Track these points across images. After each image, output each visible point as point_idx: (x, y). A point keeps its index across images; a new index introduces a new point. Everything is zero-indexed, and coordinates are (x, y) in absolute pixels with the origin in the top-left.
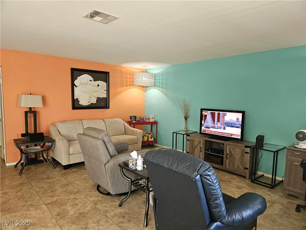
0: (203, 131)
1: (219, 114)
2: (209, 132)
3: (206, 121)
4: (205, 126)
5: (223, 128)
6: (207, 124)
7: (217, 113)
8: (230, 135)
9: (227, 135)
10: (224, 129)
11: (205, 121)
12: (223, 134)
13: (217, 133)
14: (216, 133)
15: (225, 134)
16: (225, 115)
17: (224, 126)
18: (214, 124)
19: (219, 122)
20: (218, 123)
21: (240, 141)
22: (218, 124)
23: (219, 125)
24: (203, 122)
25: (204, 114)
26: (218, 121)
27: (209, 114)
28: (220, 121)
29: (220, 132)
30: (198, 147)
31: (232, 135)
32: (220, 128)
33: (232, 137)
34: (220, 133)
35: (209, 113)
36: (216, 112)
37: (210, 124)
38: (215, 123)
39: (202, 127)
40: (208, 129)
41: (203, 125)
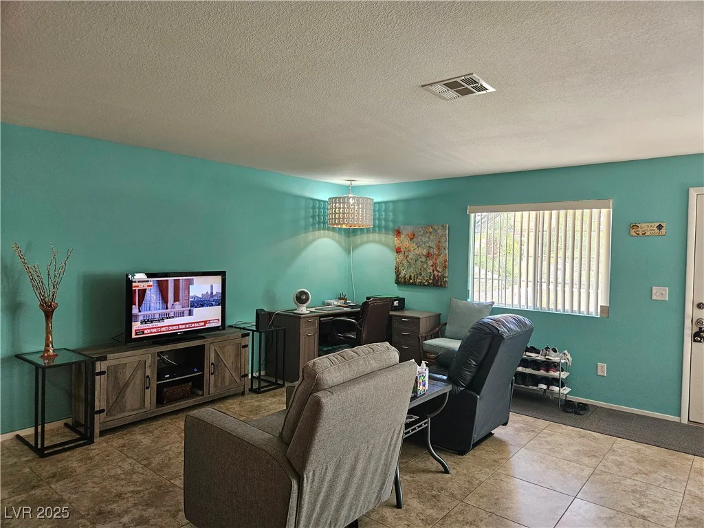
0: (136, 334)
1: (177, 283)
2: (155, 330)
3: (143, 305)
4: (141, 318)
5: (187, 313)
6: (146, 313)
7: (173, 282)
8: (202, 324)
9: (197, 325)
10: (190, 314)
11: (140, 305)
12: (187, 326)
13: (174, 328)
14: (171, 328)
15: (193, 325)
16: (190, 283)
17: (189, 308)
18: (167, 308)
19: (178, 301)
20: (177, 303)
21: (221, 330)
22: (176, 307)
23: (178, 307)
24: (135, 310)
25: (137, 289)
26: (176, 299)
27: (151, 286)
28: (181, 298)
29: (181, 324)
30: (138, 381)
31: (205, 322)
32: (182, 314)
33: (208, 326)
34: (181, 327)
35: (151, 283)
36: (171, 279)
37: (156, 312)
38: (169, 305)
39: (133, 323)
40: (150, 325)
41: (137, 316)
